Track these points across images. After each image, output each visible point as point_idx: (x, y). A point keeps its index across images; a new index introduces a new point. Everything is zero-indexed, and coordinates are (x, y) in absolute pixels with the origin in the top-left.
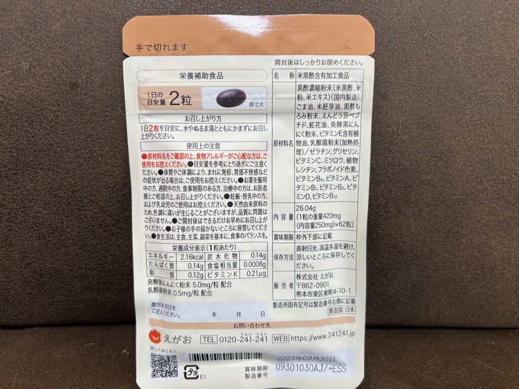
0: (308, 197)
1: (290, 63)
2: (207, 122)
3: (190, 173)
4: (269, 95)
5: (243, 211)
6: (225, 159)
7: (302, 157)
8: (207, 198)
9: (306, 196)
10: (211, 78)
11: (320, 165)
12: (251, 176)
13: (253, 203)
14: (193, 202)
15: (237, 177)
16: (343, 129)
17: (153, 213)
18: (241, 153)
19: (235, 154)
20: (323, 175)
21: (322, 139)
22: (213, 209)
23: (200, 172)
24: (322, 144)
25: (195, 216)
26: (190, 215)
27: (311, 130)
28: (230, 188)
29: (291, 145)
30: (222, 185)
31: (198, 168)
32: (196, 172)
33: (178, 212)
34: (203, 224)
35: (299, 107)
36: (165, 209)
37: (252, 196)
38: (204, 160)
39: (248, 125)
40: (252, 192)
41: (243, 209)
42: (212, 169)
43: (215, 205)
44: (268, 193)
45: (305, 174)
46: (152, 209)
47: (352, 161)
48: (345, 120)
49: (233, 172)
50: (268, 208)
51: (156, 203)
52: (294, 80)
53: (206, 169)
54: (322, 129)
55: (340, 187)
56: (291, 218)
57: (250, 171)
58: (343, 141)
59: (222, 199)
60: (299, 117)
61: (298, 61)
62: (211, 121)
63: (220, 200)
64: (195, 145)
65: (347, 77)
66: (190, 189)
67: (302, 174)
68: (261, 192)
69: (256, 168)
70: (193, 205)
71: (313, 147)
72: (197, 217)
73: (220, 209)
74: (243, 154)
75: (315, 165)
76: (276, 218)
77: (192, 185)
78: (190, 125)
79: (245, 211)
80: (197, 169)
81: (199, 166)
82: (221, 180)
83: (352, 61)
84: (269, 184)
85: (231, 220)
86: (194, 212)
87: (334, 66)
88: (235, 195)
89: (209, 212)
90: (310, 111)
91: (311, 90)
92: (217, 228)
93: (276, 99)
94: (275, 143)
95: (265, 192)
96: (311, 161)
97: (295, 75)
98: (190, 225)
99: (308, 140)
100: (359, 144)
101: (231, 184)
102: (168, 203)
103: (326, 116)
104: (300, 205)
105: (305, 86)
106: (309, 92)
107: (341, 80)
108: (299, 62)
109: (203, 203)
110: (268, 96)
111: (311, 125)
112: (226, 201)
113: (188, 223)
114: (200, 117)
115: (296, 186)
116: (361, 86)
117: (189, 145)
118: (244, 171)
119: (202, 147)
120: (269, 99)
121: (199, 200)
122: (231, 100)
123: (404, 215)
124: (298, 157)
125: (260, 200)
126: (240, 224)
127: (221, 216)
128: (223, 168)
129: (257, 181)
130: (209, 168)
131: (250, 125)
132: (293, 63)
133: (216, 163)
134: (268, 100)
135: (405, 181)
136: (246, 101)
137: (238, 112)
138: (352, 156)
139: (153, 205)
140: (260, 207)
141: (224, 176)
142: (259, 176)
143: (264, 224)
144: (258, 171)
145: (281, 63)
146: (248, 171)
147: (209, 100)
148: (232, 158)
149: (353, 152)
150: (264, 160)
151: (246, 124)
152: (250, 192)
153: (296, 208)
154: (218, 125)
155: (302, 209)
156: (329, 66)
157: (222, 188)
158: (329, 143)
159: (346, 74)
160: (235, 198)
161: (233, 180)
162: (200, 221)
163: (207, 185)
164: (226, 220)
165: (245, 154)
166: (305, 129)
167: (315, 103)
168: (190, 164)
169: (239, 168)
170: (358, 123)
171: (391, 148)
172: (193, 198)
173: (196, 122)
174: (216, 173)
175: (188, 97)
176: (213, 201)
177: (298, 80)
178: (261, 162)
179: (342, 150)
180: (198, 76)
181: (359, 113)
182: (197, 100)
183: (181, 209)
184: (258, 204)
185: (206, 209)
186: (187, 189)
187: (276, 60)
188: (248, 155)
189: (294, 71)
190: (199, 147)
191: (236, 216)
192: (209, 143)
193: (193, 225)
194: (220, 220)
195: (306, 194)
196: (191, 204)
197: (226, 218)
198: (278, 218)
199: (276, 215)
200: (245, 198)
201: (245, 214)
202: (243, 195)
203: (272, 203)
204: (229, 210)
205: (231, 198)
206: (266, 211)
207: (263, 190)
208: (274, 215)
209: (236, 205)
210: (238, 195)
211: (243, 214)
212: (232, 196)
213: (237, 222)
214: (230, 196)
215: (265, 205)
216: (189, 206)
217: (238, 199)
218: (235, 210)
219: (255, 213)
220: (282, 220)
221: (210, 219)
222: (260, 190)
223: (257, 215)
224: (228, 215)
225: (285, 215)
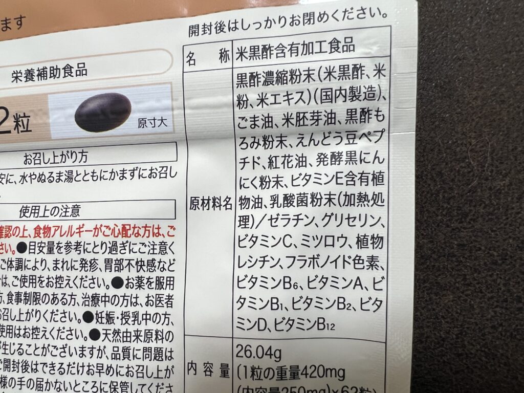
0: (262, 327)
1: (220, 28)
2: (62, 164)
3: (20, 265)
4: (176, 100)
5: (120, 352)
6: (87, 237)
7: (250, 232)
8: (49, 320)
9: (259, 324)
10: (65, 77)
11: (292, 251)
12: (141, 273)
13: (143, 334)
14: (23, 327)
15: (109, 276)
16: (344, 168)
18: (120, 224)
19: (107, 227)
20: (299, 275)
21: (295, 191)
22: (60, 343)
23: (38, 265)
24: (295, 204)
25: (24, 357)
26: (16, 353)
27: (272, 173)
28: (95, 299)
29: (229, 206)
30: (79, 293)
31: (36, 256)
32: (31, 265)
34: (40, 374)
35: (243, 123)
37: (140, 319)
38: (46, 240)
39: (139, 166)
40: (142, 310)
41: (121, 345)
42: (60, 257)
43: (64, 336)
44: (175, 313)
45: (256, 271)
47: (370, 242)
48: (351, 148)
49: (101, 264)
50: (176, 345)
52: (229, 64)
53: (50, 259)
54: (296, 172)
55: (342, 304)
56: (224, 373)
57: (137, 263)
58: (346, 195)
59: (79, 321)
60: (244, 146)
61: (236, 23)
62: (69, 162)
63: (74, 325)
64: (35, 210)
65: (350, 46)
66: (18, 300)
67: (250, 273)
68: (161, 311)
69: (151, 257)
70: (22, 332)
71: (274, 212)
72: (31, 359)
73: (76, 344)
74: (124, 226)
75: (280, 252)
76: (192, 371)
77: (23, 290)
78: (31, 171)
79: (126, 350)
80: (32, 257)
81: (37, 251)
82: (78, 282)
83: (362, 9)
84: (177, 293)
85: (95, 369)
86: (24, 347)
87: (318, 26)
88: (104, 315)
89: (51, 348)
90: (268, 132)
91: (266, 83)
92: (67, 385)
93: (192, 108)
94: (194, 203)
95: (169, 311)
96: (271, 242)
97: (230, 53)
98: (16, 375)
99: (266, 195)
100: (385, 203)
101: (96, 290)
103: (306, 142)
104: (244, 344)
105: (253, 76)
106: (261, 89)
107: (336, 55)
108: (239, 25)
109: (42, 329)
110: (175, 103)
111: (271, 162)
112: (87, 328)
113: (12, 369)
114: (49, 155)
115: (235, 301)
116: (387, 67)
117: (24, 211)
118: (125, 263)
119: (48, 213)
120: (179, 108)
121: (33, 323)
122: (102, 117)
123: (505, 364)
124: (241, 232)
125: (160, 327)
126: (115, 378)
127: (76, 359)
128: (83, 256)
129: (153, 285)
130: (57, 255)
131: (143, 166)
132: (226, 29)
133: (68, 245)
134: (175, 112)
135: (505, 285)
136: (131, 115)
137: (117, 141)
138: (369, 231)
140: (159, 344)
141: (83, 273)
142: (158, 273)
143: (167, 382)
144: (157, 264)
145: (201, 32)
146: (133, 263)
147: (63, 120)
148: (101, 234)
149: (370, 221)
150: (169, 241)
151: (135, 166)
152: (138, 308)
153: (236, 350)
154: (81, 170)
155: (248, 353)
156: (308, 28)
157: (80, 300)
158: (313, 201)
159: (348, 40)
160: (104, 321)
161: (101, 282)
162: (34, 367)
163: (50, 291)
164: (86, 369)
165: (128, 227)
166: (260, 172)
167: (277, 112)
168: (22, 248)
169: (114, 257)
170: (383, 155)
171: (466, 208)
172: (23, 317)
173: (43, 165)
174: (69, 266)
175: (25, 116)
176: (61, 325)
177: (237, 63)
178: (163, 244)
179: (346, 216)
180: (42, 74)
181: (382, 132)
182: (40, 122)
183: (2, 340)
184: (154, 337)
185: (46, 343)
186: (14, 298)
187: (191, 27)
188: (134, 228)
189: (228, 46)
190: (41, 214)
191: (106, 362)
192: (60, 206)
193: (20, 375)
194: (74, 367)
195: (259, 319)
196: (19, 329)
197: (86, 364)
198: (195, 370)
199: (192, 363)
200: (127, 322)
201: (124, 358)
202: (122, 314)
203: (184, 335)
204: (93, 348)
205: (98, 321)
206: (171, 352)
207: (165, 305)
208: (188, 363)
209: (106, 336)
210: (111, 316)
211: (122, 358)
212: (99, 317)
213: (107, 375)
214: (95, 316)
215: (170, 339)
216: (15, 334)
217: (111, 323)
218: (105, 347)
219: (147, 356)
220: (206, 375)
221: (52, 364)
222: (160, 305)
223: (150, 360)
224: (91, 358)
225: (212, 364)
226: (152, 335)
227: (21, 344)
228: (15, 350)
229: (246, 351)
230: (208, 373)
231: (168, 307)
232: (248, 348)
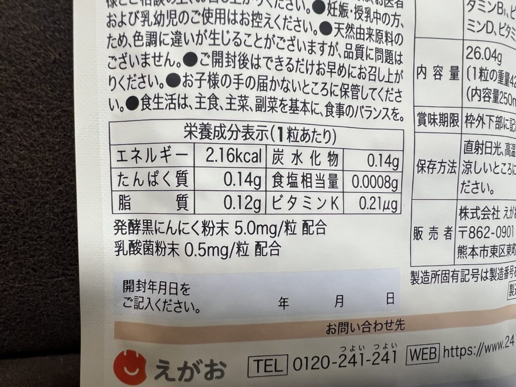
0: (490, 30)
5: (353, 50)
8: (273, 5)
9: (487, 27)
13: (374, 33)
14: (239, 12)
17: (131, 40)
22: (287, 35)
25: (243, 49)
26: (232, 43)
33: (198, 35)
34: (263, 71)
36: (165, 30)
37: (372, 16)
40: (373, 7)
41: (354, 42)
43: (291, 26)
44: (406, 14)
46: (129, 32)
50: (405, 49)
51: (139, 15)
56: (454, 76)
59: (308, 11)
63: (302, 15)
68: (391, 11)
70: (239, 18)
72: (250, 52)
73: (304, 37)
76: (422, 76)
79: (359, 48)
85: (326, 69)
86: (242, 36)
88: (337, 6)
89: (277, 40)
92: (296, 85)
95: (399, 11)
98: (232, 72)
102: (171, 14)
104: (474, 46)
109: (264, 15)
112: (317, 19)
113: (225, 64)
121: (253, 7)
125: (389, 29)
126: (346, 80)
127: (304, 54)
139: (132, 21)
140: (389, 47)
143: (396, 87)
152: (369, 4)
153: (466, 52)
155: (477, 55)
160: (337, 12)
162: (255, 62)
164: (316, 68)
176: (288, 13)
183: (209, 27)
184: (384, 38)
185: (271, 32)
191: (339, 61)
193: (237, 71)
194: (303, 65)
195: (488, 22)
196: (235, 14)
197: (316, 62)
198: (425, 74)
199: (422, 67)
200: (360, 17)
201: (357, 58)
202: (355, 8)
203: (415, 38)
204: (323, 44)
205: (329, 12)
206: (400, 55)
207: (395, 5)
208: (418, 67)
209: (339, 31)
210: (344, 8)
211: (355, 57)
212: (331, 8)
213: (339, 75)
214: (327, 6)
215: (399, 43)
216: (229, 20)
217: (344, 16)
218: (337, 43)
219: (379, 57)
220: (436, 79)
221: (279, 58)
222: (389, 4)
223: (382, 62)
224: (321, 55)
225: (442, 67)
226: (382, 36)
227: (238, 33)
228: (230, 40)
229: (475, 53)
230: (438, 77)
231: (398, 7)
232: (478, 50)
